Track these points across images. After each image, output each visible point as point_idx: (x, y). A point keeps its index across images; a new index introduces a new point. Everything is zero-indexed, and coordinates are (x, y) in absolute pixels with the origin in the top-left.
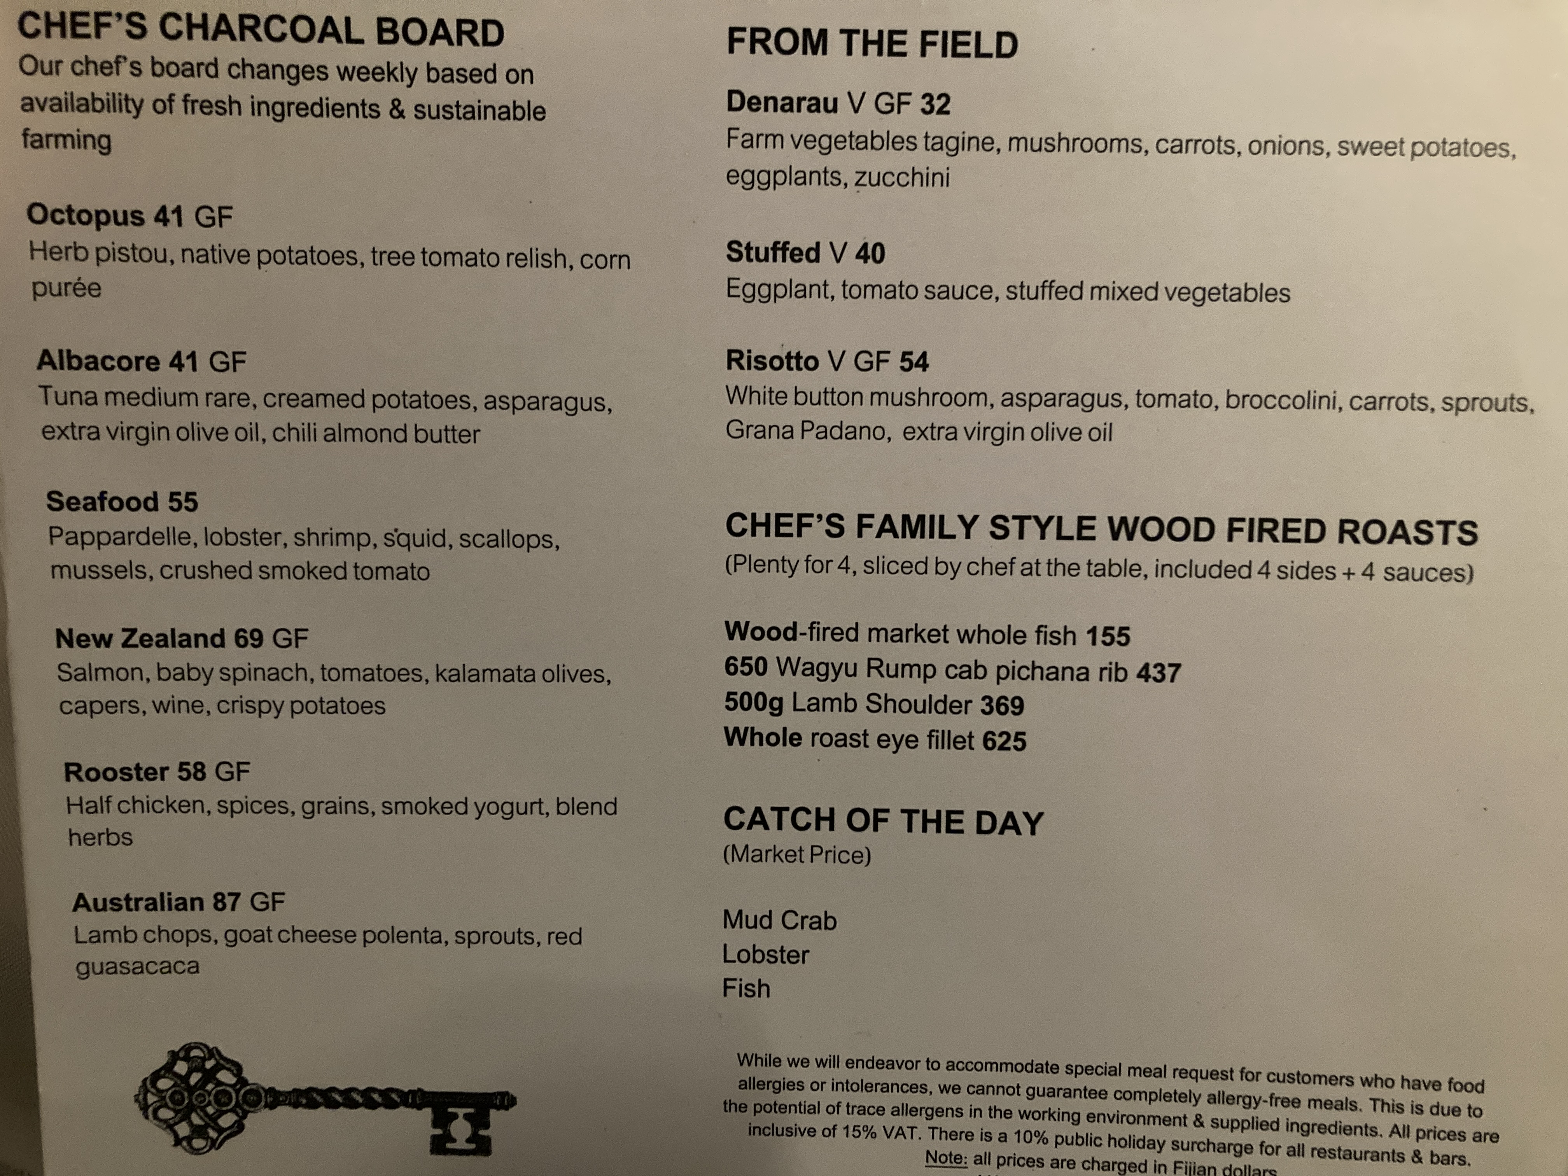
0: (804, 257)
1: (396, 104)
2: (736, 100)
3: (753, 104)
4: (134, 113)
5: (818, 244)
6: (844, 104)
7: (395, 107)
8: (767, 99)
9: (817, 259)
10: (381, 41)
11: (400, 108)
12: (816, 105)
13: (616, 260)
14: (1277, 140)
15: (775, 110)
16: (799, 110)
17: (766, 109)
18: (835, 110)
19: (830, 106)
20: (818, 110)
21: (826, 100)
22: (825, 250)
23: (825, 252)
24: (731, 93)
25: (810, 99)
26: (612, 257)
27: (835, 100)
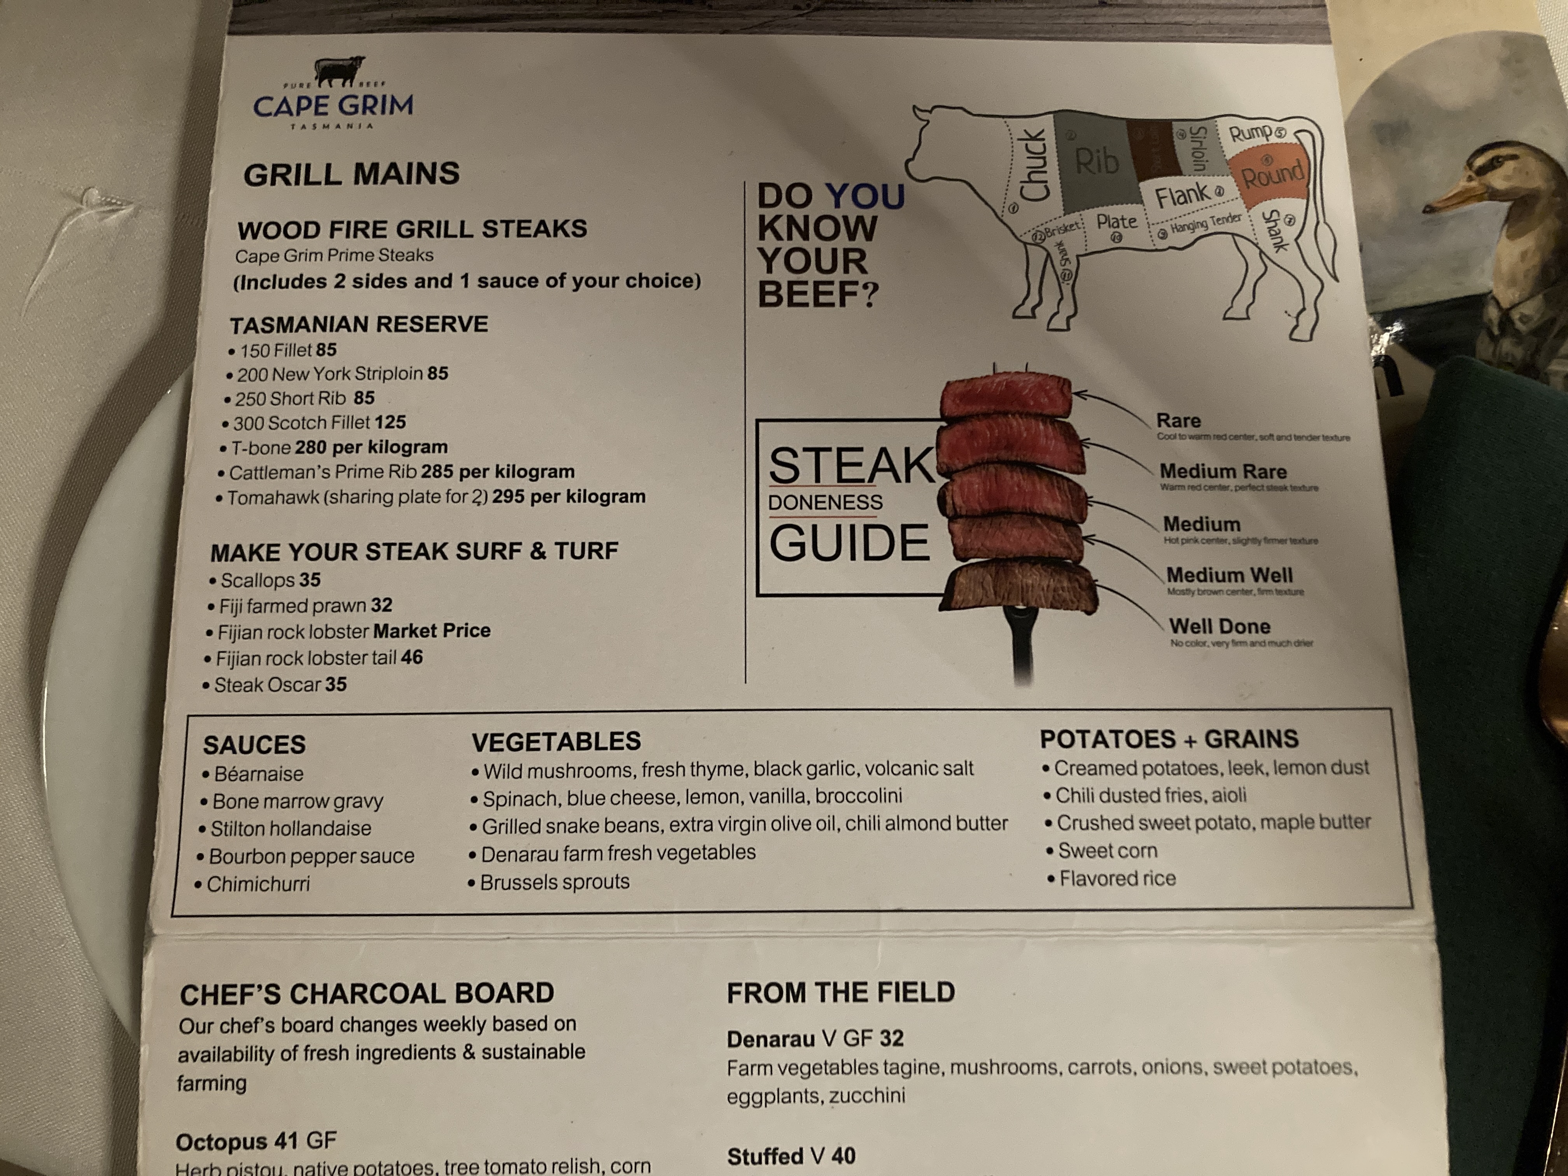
0: (790, 1160)
1: (468, 1048)
2: (735, 1039)
3: (748, 1041)
4: (266, 1060)
5: (801, 1149)
6: (820, 1040)
7: (468, 1051)
8: (759, 1038)
9: (801, 1162)
10: (459, 1001)
11: (471, 1051)
12: (797, 1041)
13: (639, 1166)
14: (1164, 1062)
15: (766, 1045)
16: (784, 1045)
17: (758, 1045)
18: (813, 1044)
19: (809, 1041)
20: (799, 1045)
21: (805, 1037)
22: (808, 1154)
23: (807, 1156)
24: (730, 1033)
25: (793, 1036)
26: (636, 1164)
27: (813, 1037)
